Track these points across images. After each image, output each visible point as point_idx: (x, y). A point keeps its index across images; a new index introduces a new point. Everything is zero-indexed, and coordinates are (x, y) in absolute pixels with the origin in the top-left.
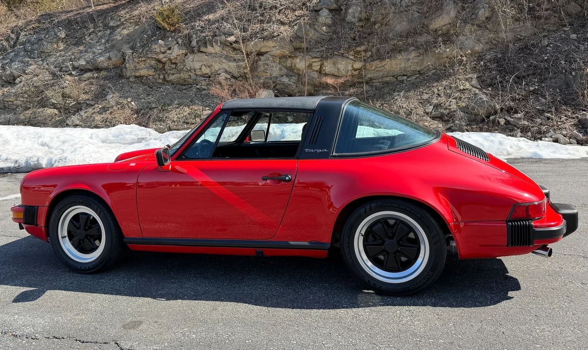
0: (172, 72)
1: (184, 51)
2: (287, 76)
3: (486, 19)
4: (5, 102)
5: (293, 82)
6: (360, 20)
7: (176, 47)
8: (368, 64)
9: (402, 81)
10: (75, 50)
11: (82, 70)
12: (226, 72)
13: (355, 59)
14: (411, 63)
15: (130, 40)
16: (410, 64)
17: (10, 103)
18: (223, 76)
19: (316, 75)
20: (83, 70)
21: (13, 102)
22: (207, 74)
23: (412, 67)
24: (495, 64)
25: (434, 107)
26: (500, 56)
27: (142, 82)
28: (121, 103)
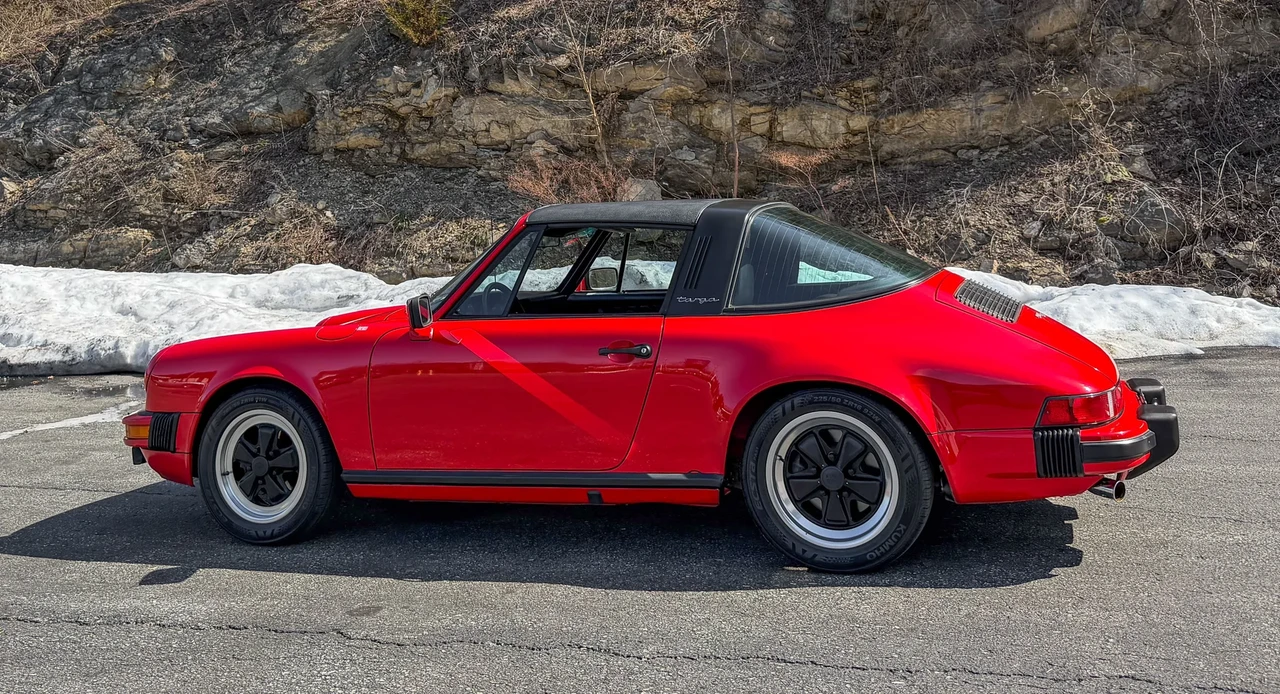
0: (420, 138)
1: (450, 91)
2: (692, 146)
3: (1163, 16)
4: (29, 214)
5: (706, 162)
6: (861, 18)
7: (432, 81)
8: (883, 120)
9: (968, 162)
10: (199, 88)
11: (211, 136)
12: (547, 137)
13: (852, 109)
14: (988, 118)
15: (327, 66)
16: (984, 121)
17: (38, 214)
18: (539, 147)
19: (760, 144)
20: (214, 137)
21: (46, 212)
22: (503, 143)
23: (990, 128)
24: (1190, 122)
25: (1043, 225)
26: (1201, 101)
27: (350, 164)
28: (302, 213)
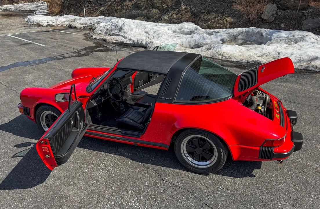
4: (138, 4)
17: (139, 4)
21: (140, 4)
28: (187, 9)
